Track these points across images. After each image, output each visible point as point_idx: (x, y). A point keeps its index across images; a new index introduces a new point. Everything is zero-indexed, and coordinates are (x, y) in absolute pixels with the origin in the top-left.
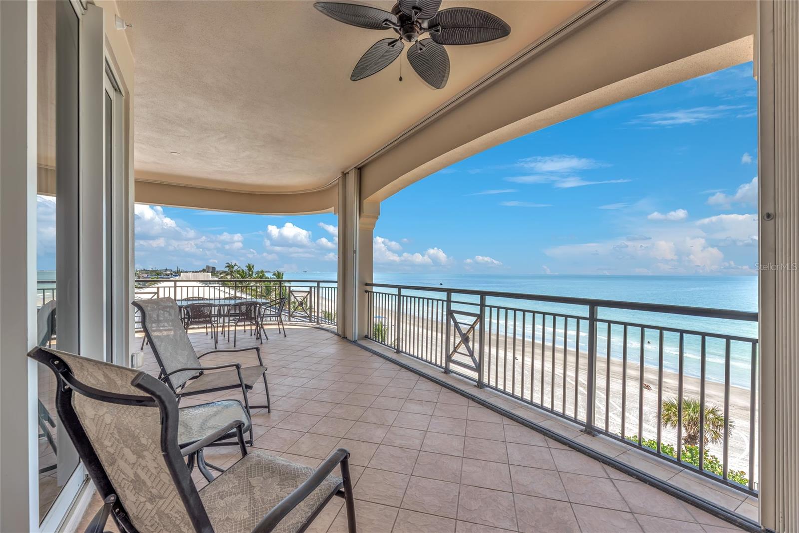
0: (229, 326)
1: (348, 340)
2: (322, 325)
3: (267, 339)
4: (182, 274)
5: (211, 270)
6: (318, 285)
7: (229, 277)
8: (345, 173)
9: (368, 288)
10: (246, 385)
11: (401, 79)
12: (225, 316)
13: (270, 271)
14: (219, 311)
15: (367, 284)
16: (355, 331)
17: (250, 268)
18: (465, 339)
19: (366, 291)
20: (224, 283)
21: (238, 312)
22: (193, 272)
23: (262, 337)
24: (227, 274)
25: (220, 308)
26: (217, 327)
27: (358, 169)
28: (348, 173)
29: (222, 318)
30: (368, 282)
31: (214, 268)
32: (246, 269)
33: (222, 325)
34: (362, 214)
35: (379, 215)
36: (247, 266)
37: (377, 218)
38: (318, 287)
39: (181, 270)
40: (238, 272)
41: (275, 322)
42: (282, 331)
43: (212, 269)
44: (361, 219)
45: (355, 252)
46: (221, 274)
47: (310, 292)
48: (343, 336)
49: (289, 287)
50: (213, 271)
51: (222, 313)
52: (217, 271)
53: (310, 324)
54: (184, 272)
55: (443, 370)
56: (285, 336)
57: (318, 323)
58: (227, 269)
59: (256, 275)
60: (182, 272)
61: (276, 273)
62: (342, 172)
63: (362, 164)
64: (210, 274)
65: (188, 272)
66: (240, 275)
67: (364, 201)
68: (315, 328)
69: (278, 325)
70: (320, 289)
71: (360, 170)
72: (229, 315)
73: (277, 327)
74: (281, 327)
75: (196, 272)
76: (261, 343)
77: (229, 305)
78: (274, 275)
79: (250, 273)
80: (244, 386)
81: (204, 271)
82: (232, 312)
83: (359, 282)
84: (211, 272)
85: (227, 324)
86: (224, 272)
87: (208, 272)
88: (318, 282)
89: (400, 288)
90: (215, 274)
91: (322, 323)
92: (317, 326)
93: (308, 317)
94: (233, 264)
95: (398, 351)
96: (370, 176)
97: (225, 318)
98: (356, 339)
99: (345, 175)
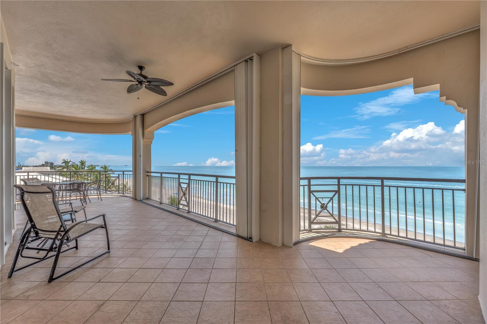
0: (66, 197)
1: (137, 200)
2: (126, 195)
3: (90, 202)
4: (23, 168)
5: (49, 165)
6: (123, 173)
7: (65, 170)
8: (135, 115)
9: (149, 174)
10: (75, 211)
11: (138, 98)
12: (63, 190)
13: (99, 165)
14: (60, 187)
15: (148, 172)
16: (141, 196)
17: (83, 163)
18: (184, 194)
19: (147, 176)
20: (61, 174)
21: (72, 188)
22: (33, 166)
23: (87, 201)
24: (64, 168)
25: (61, 186)
26: (59, 198)
27: (142, 115)
28: (137, 116)
29: (62, 191)
30: (149, 171)
31: (52, 164)
32: (79, 164)
33: (61, 197)
34: (144, 137)
35: (154, 137)
36: (80, 162)
37: (153, 139)
38: (123, 174)
39: (22, 165)
40: (73, 166)
41: (96, 194)
42: (100, 198)
43: (51, 164)
44: (144, 140)
45: (140, 156)
46: (58, 168)
47: (118, 177)
48: (135, 199)
49: (106, 175)
50: (52, 165)
51: (62, 189)
52: (55, 166)
53: (119, 195)
54: (25, 166)
55: (177, 208)
56: (102, 200)
57: (123, 193)
58: (64, 164)
59: (88, 168)
60: (23, 166)
61: (104, 167)
62: (134, 115)
63: (145, 112)
64: (49, 168)
65: (28, 167)
66: (75, 168)
67: (145, 131)
68: (121, 196)
69: (98, 195)
70: (125, 175)
71: (143, 115)
72: (66, 190)
73: (97, 196)
74: (99, 196)
75: (36, 166)
76: (86, 204)
77: (66, 184)
78: (101, 168)
79: (83, 167)
80: (74, 211)
81: (43, 165)
82: (68, 188)
83: (143, 171)
84: (50, 166)
85: (65, 196)
86: (60, 166)
87: (46, 166)
88: (123, 172)
89: (161, 173)
90: (53, 167)
91: (126, 194)
92: (123, 195)
93: (118, 191)
94: (69, 161)
95: (161, 203)
96: (149, 119)
97: (64, 192)
98: (141, 199)
99: (135, 117)
